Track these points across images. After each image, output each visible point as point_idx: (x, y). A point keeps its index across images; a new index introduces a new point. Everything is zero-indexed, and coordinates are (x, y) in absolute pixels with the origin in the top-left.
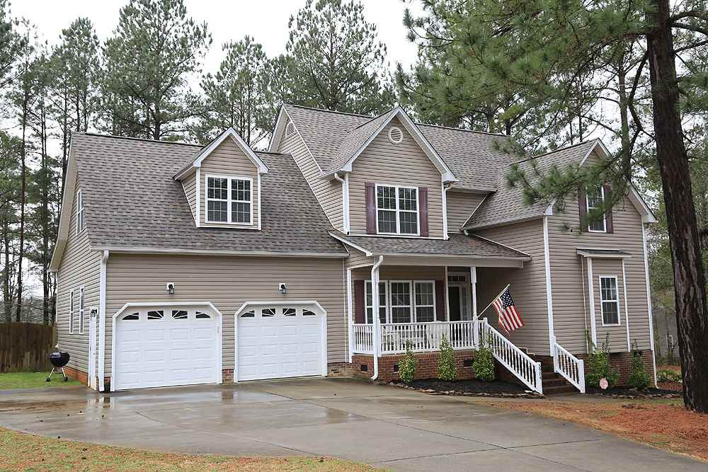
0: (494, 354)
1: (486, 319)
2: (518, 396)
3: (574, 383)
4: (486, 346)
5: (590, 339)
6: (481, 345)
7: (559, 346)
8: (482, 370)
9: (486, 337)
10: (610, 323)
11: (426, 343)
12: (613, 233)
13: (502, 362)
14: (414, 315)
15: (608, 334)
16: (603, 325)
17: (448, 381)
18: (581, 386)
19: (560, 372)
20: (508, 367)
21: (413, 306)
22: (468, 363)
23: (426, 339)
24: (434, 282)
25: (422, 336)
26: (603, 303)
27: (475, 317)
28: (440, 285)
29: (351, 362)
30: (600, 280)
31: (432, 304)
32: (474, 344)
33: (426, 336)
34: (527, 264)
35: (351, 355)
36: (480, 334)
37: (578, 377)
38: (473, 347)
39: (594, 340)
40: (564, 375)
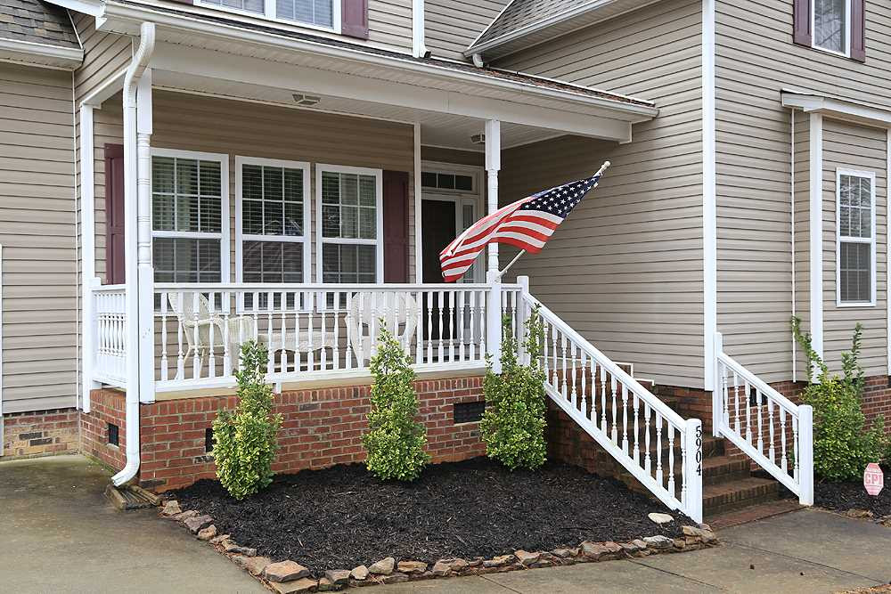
0: (546, 385)
1: (523, 281)
2: (636, 552)
3: (780, 474)
4: (524, 360)
5: (806, 343)
6: (508, 359)
7: (731, 361)
8: (506, 436)
9: (523, 334)
10: (853, 298)
11: (342, 348)
12: (862, 62)
13: (569, 408)
14: (314, 265)
15: (858, 328)
16: (840, 304)
17: (393, 481)
18: (802, 486)
19: (734, 437)
20: (589, 426)
21: (312, 240)
22: (468, 410)
23: (343, 337)
24: (378, 174)
25: (330, 328)
26: (843, 244)
27: (494, 272)
28: (397, 184)
29: (87, 409)
30: (838, 178)
31: (374, 237)
32: (487, 356)
33: (343, 327)
34: (644, 127)
35: (88, 387)
36: (507, 323)
37: (790, 457)
38: (481, 364)
39: (817, 345)
40: (745, 446)
